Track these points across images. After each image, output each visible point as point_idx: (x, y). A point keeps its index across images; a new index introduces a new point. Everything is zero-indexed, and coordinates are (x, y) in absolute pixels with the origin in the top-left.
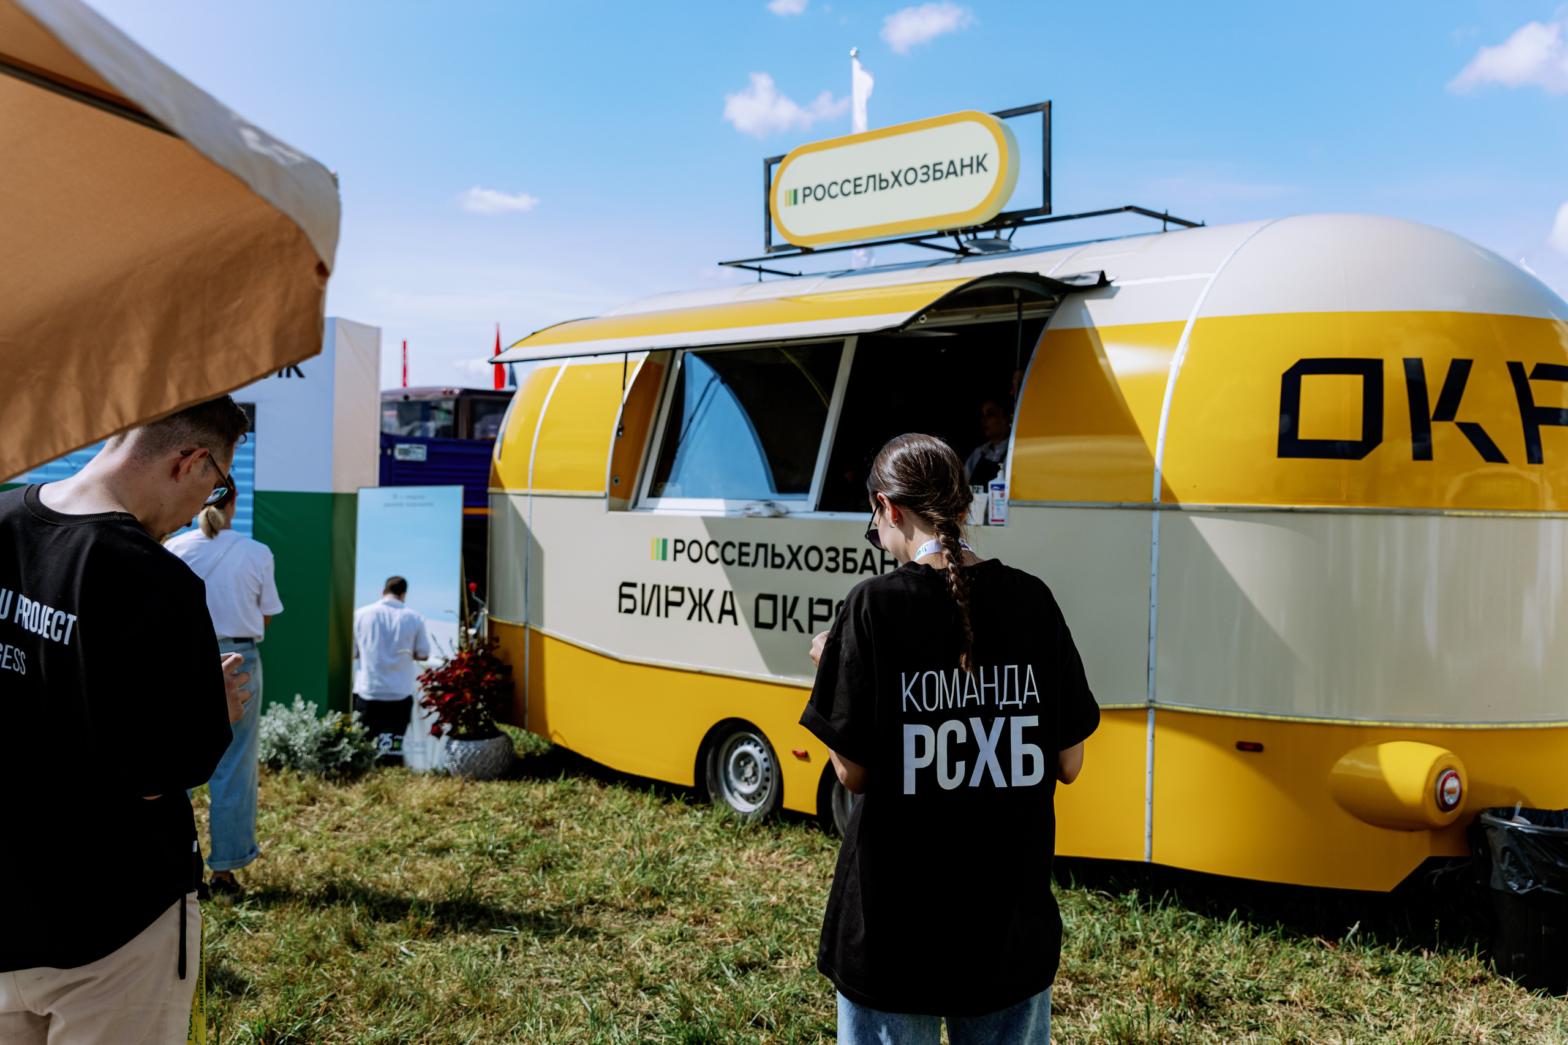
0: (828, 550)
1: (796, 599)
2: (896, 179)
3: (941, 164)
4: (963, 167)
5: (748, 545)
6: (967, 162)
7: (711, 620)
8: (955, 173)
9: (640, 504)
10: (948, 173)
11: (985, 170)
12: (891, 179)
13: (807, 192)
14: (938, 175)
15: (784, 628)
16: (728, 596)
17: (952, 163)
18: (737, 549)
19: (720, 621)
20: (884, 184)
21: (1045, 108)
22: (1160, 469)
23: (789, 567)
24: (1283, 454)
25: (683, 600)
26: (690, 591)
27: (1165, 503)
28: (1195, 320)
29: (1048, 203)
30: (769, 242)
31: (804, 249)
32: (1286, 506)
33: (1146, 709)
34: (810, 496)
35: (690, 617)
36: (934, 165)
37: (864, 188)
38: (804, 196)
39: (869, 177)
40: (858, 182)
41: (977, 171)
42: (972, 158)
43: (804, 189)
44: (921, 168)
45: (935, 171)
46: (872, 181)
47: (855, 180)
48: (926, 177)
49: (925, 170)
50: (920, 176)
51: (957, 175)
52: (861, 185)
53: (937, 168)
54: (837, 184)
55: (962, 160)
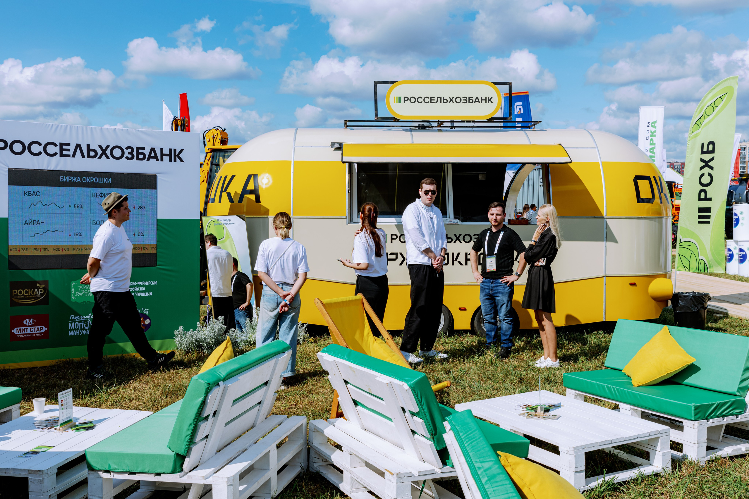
0: (474, 235)
1: (459, 254)
2: (451, 100)
3: (472, 97)
4: (482, 100)
6: (484, 98)
8: (479, 101)
9: (354, 221)
10: (475, 101)
11: (492, 102)
12: (449, 100)
13: (406, 99)
14: (471, 101)
15: (453, 264)
17: (477, 98)
20: (445, 101)
21: (510, 84)
22: (606, 207)
23: (455, 242)
24: (638, 202)
25: (397, 258)
26: (401, 254)
27: (608, 216)
28: (602, 162)
29: (511, 117)
30: (376, 115)
31: (396, 120)
32: (640, 216)
33: (603, 277)
34: (448, 216)
35: (401, 264)
36: (469, 98)
37: (435, 101)
38: (405, 100)
39: (438, 98)
40: (432, 99)
41: (489, 102)
42: (486, 97)
43: (404, 98)
44: (463, 98)
45: (469, 100)
46: (439, 99)
47: (431, 98)
48: (465, 101)
49: (465, 99)
50: (462, 101)
51: (479, 103)
52: (434, 100)
53: (470, 99)
54: (422, 98)
55: (482, 98)
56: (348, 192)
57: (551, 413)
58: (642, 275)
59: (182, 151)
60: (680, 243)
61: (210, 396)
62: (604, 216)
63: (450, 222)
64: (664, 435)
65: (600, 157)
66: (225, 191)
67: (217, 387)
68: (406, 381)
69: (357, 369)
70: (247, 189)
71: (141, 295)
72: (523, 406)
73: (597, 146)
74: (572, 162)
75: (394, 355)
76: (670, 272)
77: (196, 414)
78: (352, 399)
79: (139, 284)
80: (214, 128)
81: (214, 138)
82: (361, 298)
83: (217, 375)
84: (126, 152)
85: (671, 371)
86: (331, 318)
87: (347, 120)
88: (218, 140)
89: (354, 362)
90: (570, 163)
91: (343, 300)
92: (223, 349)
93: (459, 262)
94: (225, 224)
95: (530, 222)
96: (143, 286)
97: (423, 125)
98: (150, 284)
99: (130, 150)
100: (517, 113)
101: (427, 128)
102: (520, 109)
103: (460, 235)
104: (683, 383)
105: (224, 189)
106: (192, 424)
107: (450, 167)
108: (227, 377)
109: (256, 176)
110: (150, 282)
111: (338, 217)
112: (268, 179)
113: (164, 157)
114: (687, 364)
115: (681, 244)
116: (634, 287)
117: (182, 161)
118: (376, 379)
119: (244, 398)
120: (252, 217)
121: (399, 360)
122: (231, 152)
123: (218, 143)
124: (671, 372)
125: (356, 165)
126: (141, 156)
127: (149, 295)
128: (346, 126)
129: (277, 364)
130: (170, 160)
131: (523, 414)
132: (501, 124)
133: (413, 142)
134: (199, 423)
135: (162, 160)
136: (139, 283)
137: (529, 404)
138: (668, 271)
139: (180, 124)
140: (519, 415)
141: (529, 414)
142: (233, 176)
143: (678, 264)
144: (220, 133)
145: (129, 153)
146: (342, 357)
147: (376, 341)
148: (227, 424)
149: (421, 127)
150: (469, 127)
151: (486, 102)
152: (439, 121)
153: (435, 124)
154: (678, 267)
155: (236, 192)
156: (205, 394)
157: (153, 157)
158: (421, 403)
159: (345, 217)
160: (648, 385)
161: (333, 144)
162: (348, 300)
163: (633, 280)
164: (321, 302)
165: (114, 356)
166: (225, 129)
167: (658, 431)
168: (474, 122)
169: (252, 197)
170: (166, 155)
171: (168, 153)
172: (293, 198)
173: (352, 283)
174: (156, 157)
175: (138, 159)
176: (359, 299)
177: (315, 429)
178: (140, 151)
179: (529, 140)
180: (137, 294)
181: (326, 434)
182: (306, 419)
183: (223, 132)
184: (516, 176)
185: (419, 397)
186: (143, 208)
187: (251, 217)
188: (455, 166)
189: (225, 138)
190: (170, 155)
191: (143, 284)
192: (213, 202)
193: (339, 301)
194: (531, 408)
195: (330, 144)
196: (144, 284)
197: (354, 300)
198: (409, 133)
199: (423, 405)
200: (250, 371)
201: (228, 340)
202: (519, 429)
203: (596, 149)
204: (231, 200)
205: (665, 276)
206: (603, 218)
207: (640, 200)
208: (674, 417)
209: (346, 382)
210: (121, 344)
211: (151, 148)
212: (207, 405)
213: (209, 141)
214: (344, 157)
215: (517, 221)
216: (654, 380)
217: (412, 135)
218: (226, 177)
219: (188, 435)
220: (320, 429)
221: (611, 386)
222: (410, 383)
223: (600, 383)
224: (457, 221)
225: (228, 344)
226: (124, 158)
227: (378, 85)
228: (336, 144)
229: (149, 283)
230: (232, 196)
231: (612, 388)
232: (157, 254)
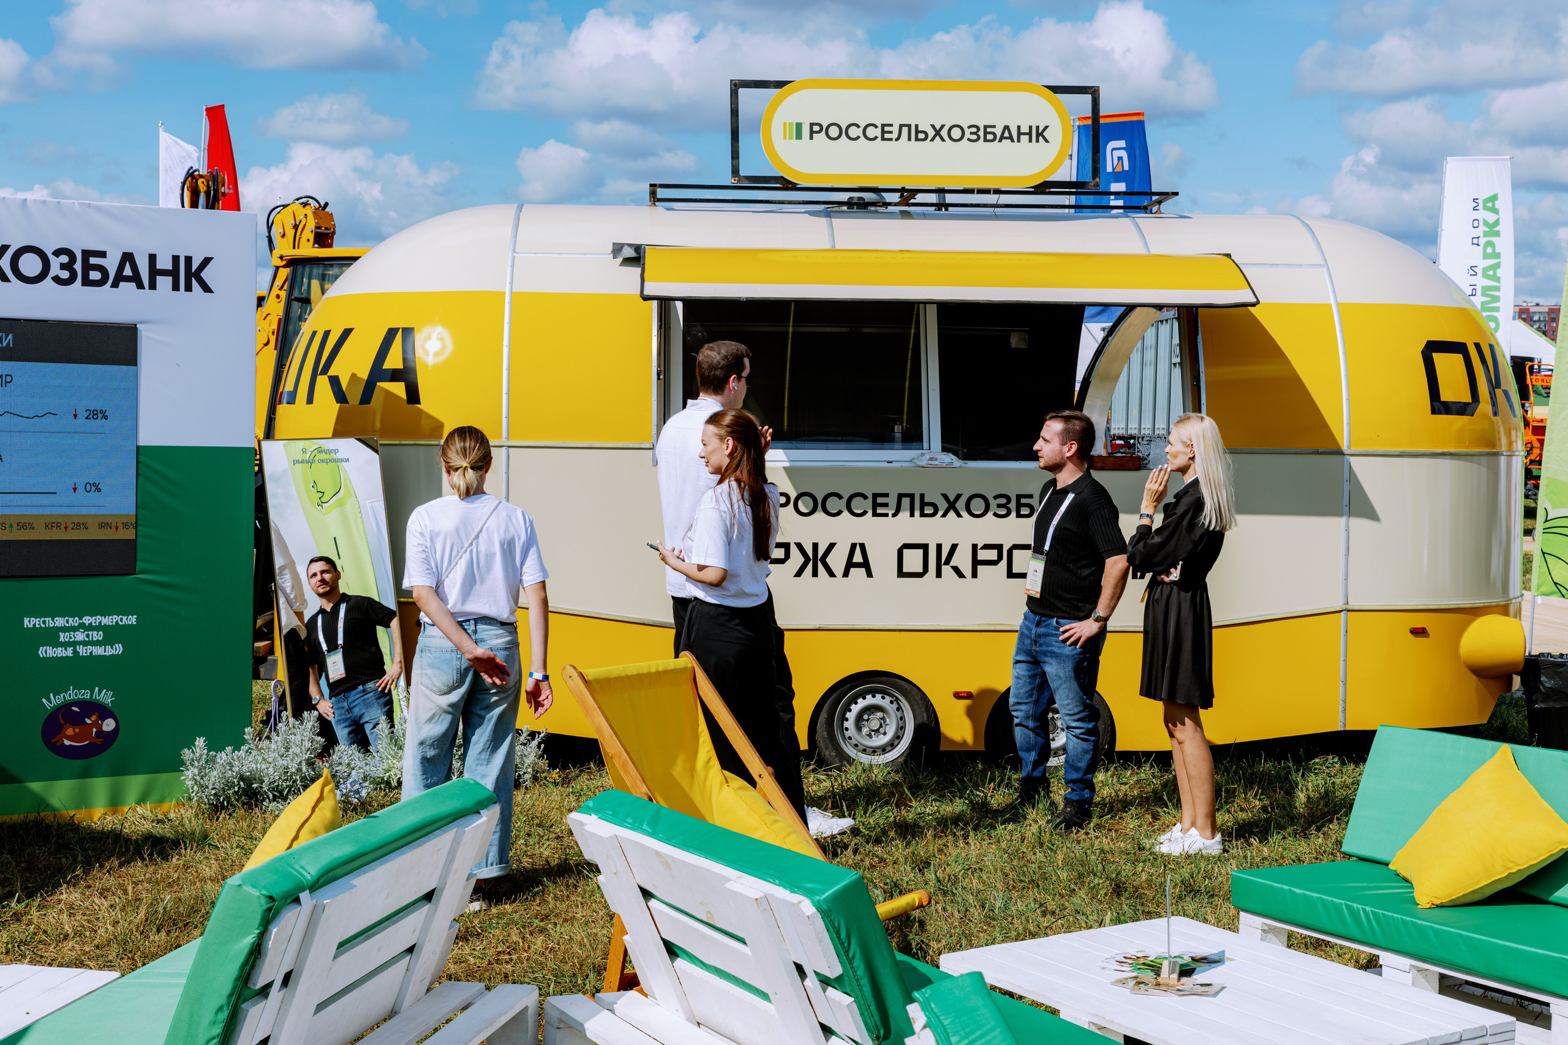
0: (996, 497)
1: (954, 547)
2: (938, 133)
3: (994, 127)
4: (1019, 134)
5: (886, 495)
6: (1025, 129)
7: (831, 574)
8: (1011, 138)
10: (1002, 138)
11: (1047, 141)
12: (931, 133)
13: (816, 128)
14: (990, 137)
15: (939, 574)
16: (858, 548)
17: (1007, 128)
18: (870, 500)
19: (846, 574)
20: (921, 136)
21: (1094, 92)
22: (1349, 423)
23: (944, 515)
24: (1434, 412)
25: (787, 555)
26: (799, 546)
27: (1355, 449)
28: (1338, 304)
29: (1098, 180)
30: (735, 171)
31: (787, 185)
32: (1439, 450)
33: (1340, 611)
34: (925, 445)
35: (799, 574)
36: (986, 127)
37: (895, 135)
38: (812, 132)
39: (901, 126)
40: (886, 129)
41: (1037, 141)
42: (1031, 127)
43: (812, 125)
44: (969, 127)
45: (986, 133)
46: (905, 130)
47: (883, 126)
48: (974, 137)
49: (975, 130)
50: (967, 135)
51: (1013, 141)
52: (891, 132)
53: (989, 130)
54: (858, 126)
55: (1019, 127)
56: (659, 378)
57: (1199, 977)
58: (1443, 607)
59: (207, 261)
60: (1546, 521)
61: (275, 930)
62: (1344, 447)
63: (931, 462)
64: (1499, 1038)
65: (1334, 292)
66: (325, 371)
67: (294, 906)
68: (809, 893)
69: (674, 860)
70: (385, 367)
71: (91, 653)
72: (1124, 960)
73: (1325, 260)
74: (1258, 302)
75: (776, 821)
76: (1518, 600)
77: (236, 980)
78: (663, 939)
79: (87, 623)
80: (298, 199)
81: (296, 227)
82: (690, 665)
83: (295, 873)
84: (55, 263)
85: (1519, 865)
86: (607, 720)
87: (657, 182)
88: (308, 234)
89: (668, 840)
90: (1253, 305)
91: (641, 672)
92: (312, 803)
93: (956, 569)
94: (323, 461)
95: (1145, 462)
96: (99, 628)
97: (860, 198)
98: (117, 622)
99: (65, 259)
100: (1113, 169)
101: (873, 209)
102: (1120, 159)
103: (959, 496)
104: (1552, 898)
105: (322, 367)
106: (225, 1008)
107: (932, 314)
108: (321, 881)
109: (408, 332)
110: (116, 618)
111: (631, 446)
112: (441, 339)
113: (158, 278)
114: (1562, 849)
115: (1548, 524)
116: (1421, 640)
117: (207, 289)
118: (727, 885)
119: (369, 937)
120: (398, 442)
121: (789, 834)
122: (341, 266)
123: (308, 240)
124: (1519, 871)
125: (679, 305)
126: (95, 275)
127: (113, 652)
128: (654, 199)
129: (459, 843)
130: (176, 287)
131: (1123, 982)
132: (1071, 200)
133: (834, 246)
134: (244, 1006)
135: (153, 286)
136: (87, 620)
137: (1139, 955)
138: (1511, 596)
139: (205, 189)
140: (1113, 984)
141: (1139, 980)
142: (347, 333)
143: (1539, 577)
144: (315, 213)
145: (63, 267)
146: (636, 827)
147: (727, 782)
148: (321, 1007)
149: (855, 204)
150: (985, 206)
151: (1030, 141)
152: (902, 190)
153: (895, 197)
154: (1539, 587)
155: (354, 376)
156: (260, 925)
157: (127, 279)
158: (847, 952)
159: (648, 446)
160: (1458, 903)
161: (617, 249)
162: (653, 670)
163: (1419, 621)
164: (582, 676)
165: (17, 817)
166: (327, 204)
167: (1483, 1027)
168: (998, 192)
169: (399, 389)
170: (164, 273)
171: (169, 266)
172: (508, 393)
173: (666, 623)
174: (136, 279)
175: (87, 282)
176: (684, 669)
177: (560, 1020)
178: (93, 260)
179: (1146, 243)
180: (81, 651)
181: (590, 1035)
182: (537, 992)
183: (320, 211)
184: (1110, 339)
185: (843, 935)
186: (100, 416)
187: (395, 442)
188: (948, 310)
189: (326, 229)
190: (174, 273)
191: (98, 621)
192: (292, 401)
193: (629, 674)
194: (1144, 964)
195: (611, 248)
196: (100, 623)
197: (671, 670)
198: (823, 221)
199: (853, 957)
200: (386, 862)
201: (327, 777)
202: (1112, 1022)
203: (1325, 270)
204: (340, 396)
205: (1504, 610)
206: (1340, 453)
207: (1439, 406)
208: (1528, 990)
209: (646, 894)
210: (36, 786)
211: (124, 253)
212: (266, 956)
213: (283, 236)
214: (646, 283)
215: (1112, 460)
216: (1473, 892)
217: (831, 225)
218: (327, 334)
219: (214, 1038)
220: (575, 1021)
221: (1360, 906)
222: (817, 898)
223: (1330, 899)
224: (949, 458)
225: (327, 789)
226: (48, 281)
227: (741, 91)
228: (626, 247)
229: (114, 621)
230: (344, 385)
231: (1361, 911)
232: (135, 540)
